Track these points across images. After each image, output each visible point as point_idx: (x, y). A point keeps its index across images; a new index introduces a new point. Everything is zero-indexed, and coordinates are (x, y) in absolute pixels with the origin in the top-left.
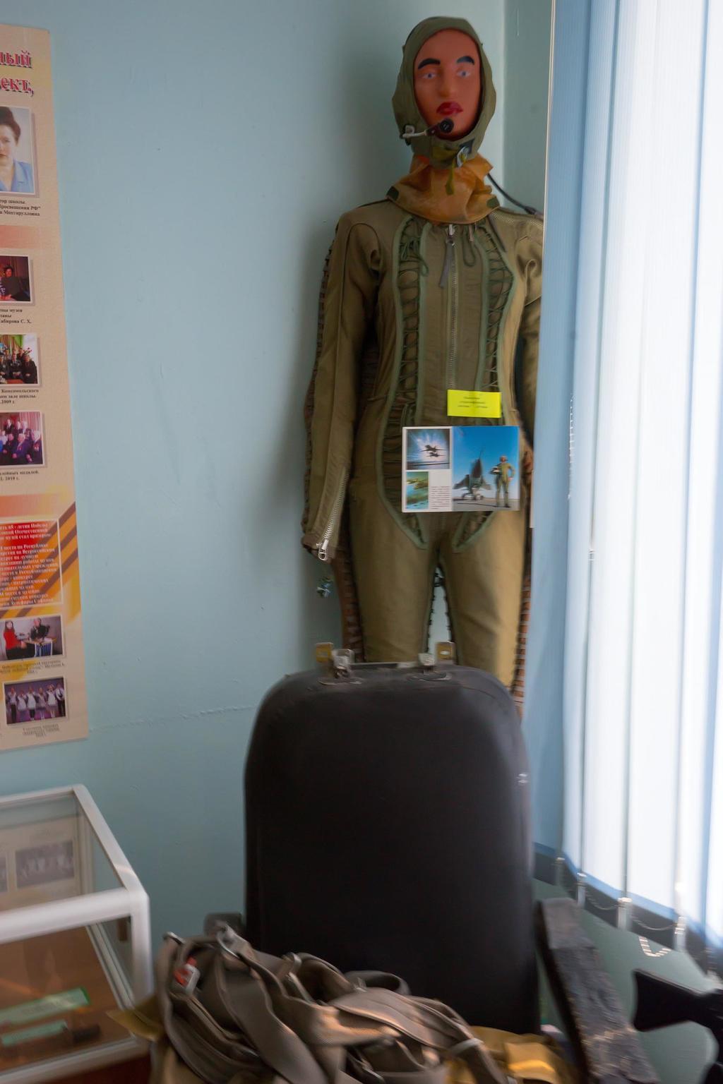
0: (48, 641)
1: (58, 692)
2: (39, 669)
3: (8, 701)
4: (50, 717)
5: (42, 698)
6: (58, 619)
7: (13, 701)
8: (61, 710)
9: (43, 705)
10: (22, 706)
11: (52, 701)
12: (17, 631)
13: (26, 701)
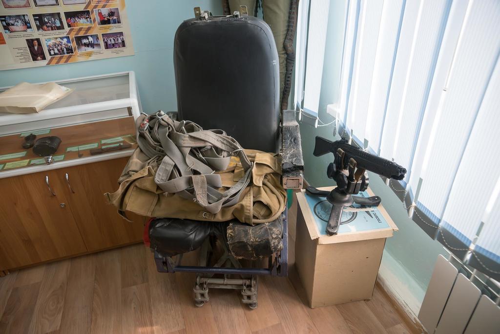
0: (115, 18)
1: (121, 37)
2: (113, 29)
3: (104, 40)
4: (120, 47)
5: (116, 40)
6: (117, 9)
7: (106, 40)
8: (123, 44)
9: (117, 42)
10: (109, 42)
11: (120, 41)
12: (103, 14)
13: (111, 40)
